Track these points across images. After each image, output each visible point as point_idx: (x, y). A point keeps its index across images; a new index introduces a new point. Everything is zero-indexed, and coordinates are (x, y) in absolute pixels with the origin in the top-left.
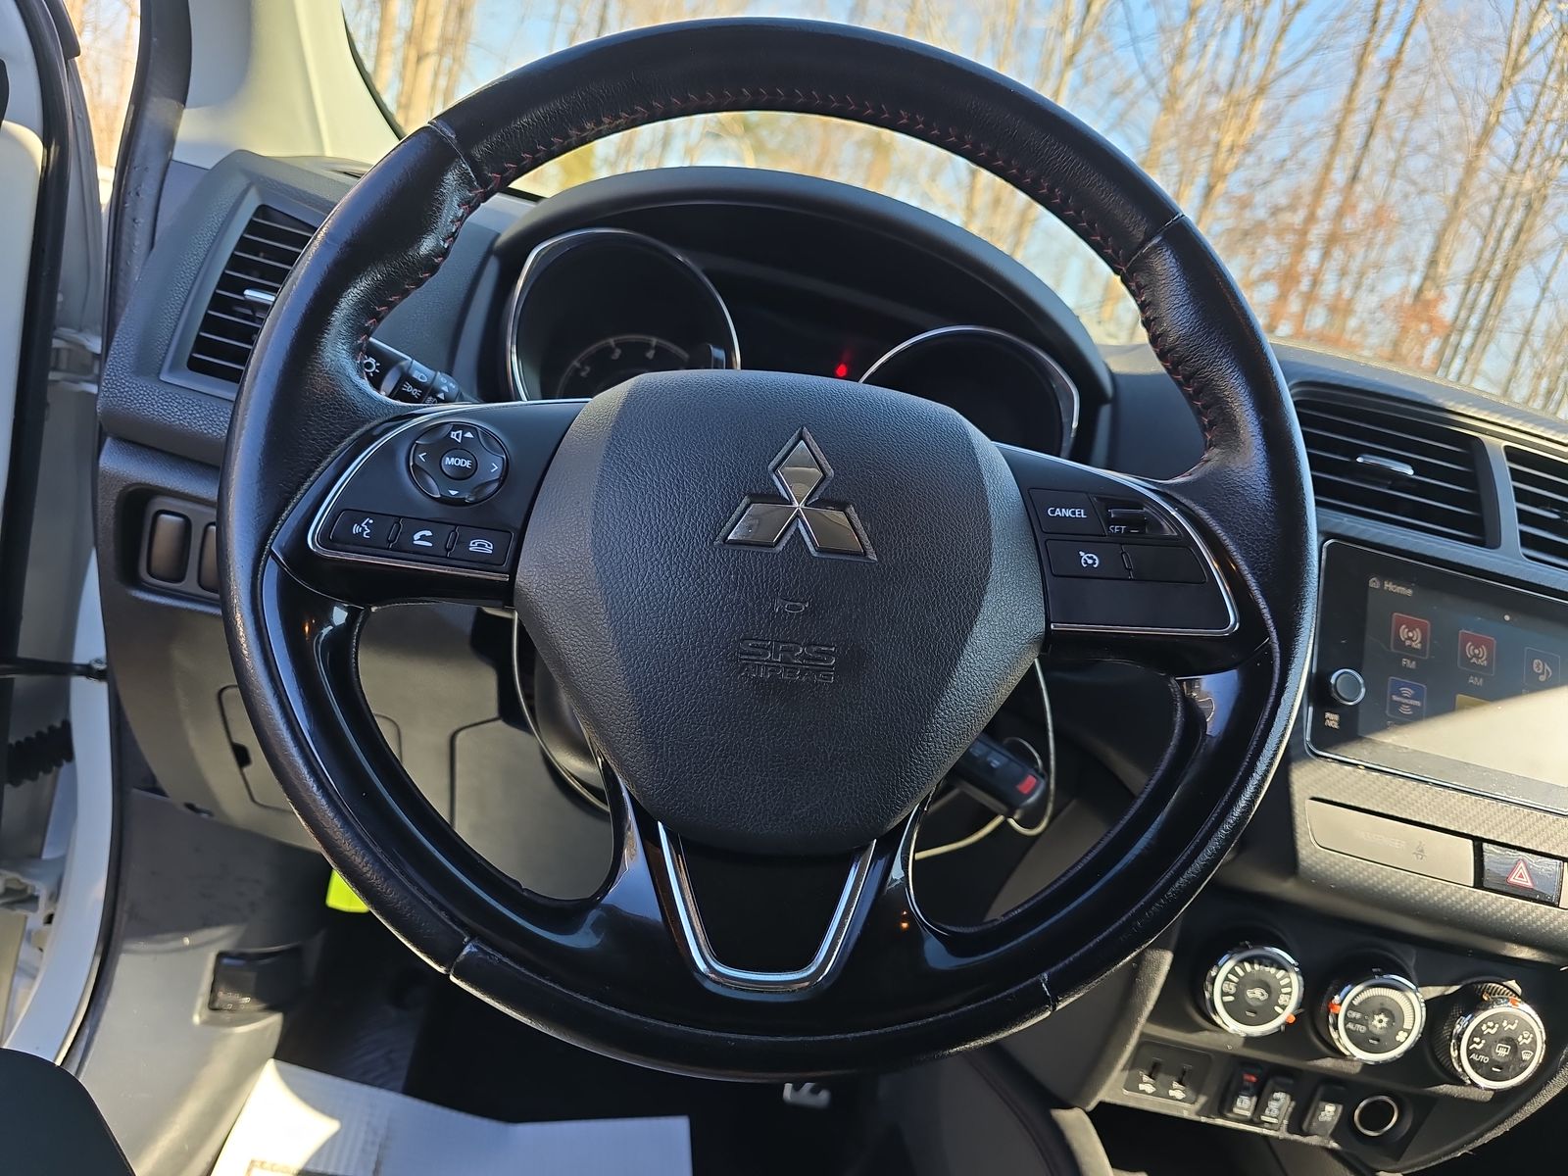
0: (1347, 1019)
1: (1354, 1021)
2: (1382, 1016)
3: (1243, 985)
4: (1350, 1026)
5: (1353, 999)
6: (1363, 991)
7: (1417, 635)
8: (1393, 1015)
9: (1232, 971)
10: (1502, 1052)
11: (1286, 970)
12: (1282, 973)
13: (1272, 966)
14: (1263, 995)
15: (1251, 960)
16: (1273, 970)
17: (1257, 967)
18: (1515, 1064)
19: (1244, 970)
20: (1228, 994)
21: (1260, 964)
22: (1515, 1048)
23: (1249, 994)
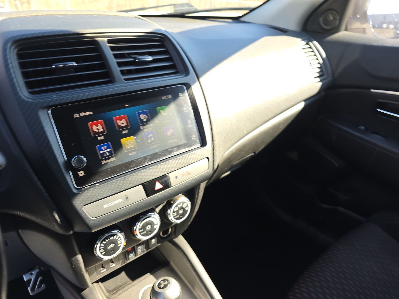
0: (140, 233)
1: (142, 232)
2: (148, 226)
3: (105, 247)
4: (142, 234)
5: (139, 227)
6: (140, 224)
7: (100, 127)
8: (151, 224)
9: (100, 246)
10: (181, 212)
11: (116, 235)
12: (115, 236)
13: (111, 237)
14: (113, 245)
15: (104, 240)
16: (112, 238)
17: (107, 241)
18: (185, 212)
19: (103, 244)
20: (103, 252)
21: (107, 239)
22: (184, 209)
23: (109, 248)
